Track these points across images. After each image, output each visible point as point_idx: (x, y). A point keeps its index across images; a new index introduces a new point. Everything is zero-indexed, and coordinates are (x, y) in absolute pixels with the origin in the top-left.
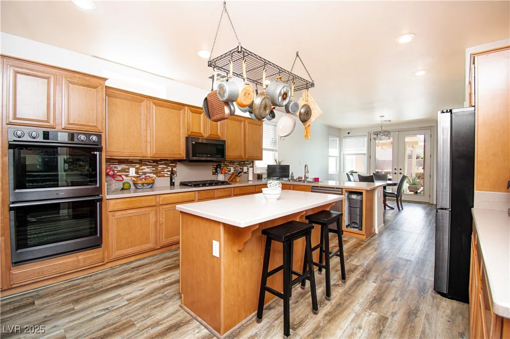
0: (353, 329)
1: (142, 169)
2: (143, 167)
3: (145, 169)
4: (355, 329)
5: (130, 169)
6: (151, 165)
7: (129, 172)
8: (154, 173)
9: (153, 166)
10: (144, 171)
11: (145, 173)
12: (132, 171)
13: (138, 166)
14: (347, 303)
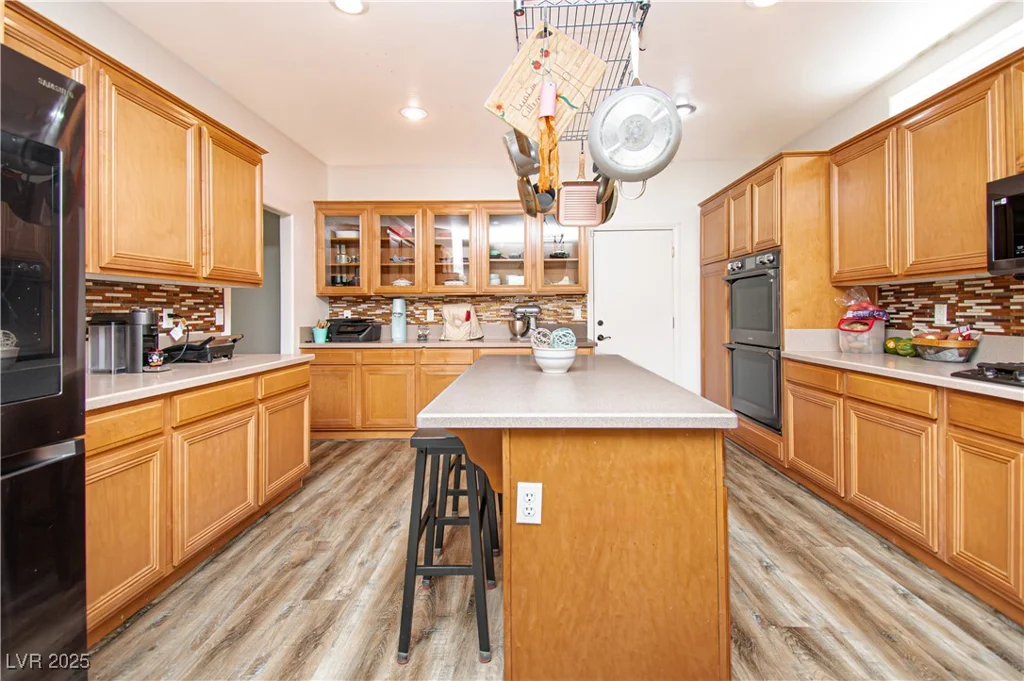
0: (373, 558)
1: (964, 309)
2: (967, 303)
3: (971, 308)
4: (370, 558)
5: (937, 306)
6: (987, 296)
7: (933, 316)
8: (997, 321)
9: (997, 300)
10: (969, 313)
11: (971, 321)
12: (941, 316)
13: (953, 299)
14: (387, 597)
